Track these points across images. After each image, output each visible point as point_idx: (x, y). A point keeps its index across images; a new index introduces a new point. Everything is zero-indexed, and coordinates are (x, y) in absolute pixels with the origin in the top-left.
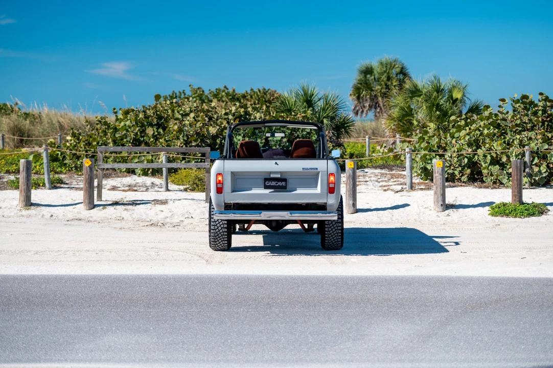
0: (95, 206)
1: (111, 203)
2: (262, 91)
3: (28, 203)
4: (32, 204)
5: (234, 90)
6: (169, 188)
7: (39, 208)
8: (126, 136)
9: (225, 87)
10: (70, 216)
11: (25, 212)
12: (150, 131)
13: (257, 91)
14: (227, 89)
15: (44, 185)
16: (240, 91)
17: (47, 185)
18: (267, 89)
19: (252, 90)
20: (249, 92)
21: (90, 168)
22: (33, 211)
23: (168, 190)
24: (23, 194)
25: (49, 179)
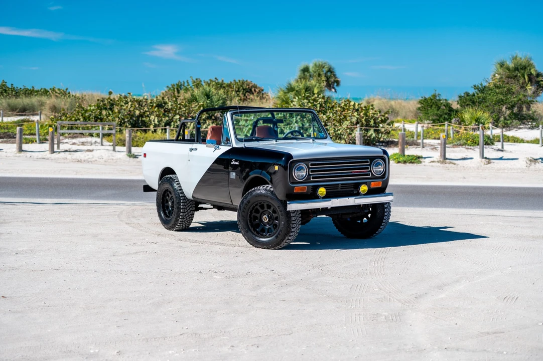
0: (54, 152)
1: (63, 151)
2: (241, 82)
3: (21, 150)
4: (23, 151)
5: (223, 81)
6: (103, 144)
7: (26, 153)
8: (90, 115)
9: (216, 78)
10: (40, 157)
11: (18, 155)
12: (104, 112)
13: (238, 81)
14: (217, 80)
15: (36, 141)
16: (227, 82)
17: (38, 141)
18: (245, 80)
19: (235, 81)
20: (233, 82)
21: (52, 132)
22: (22, 154)
23: (102, 145)
24: (18, 145)
25: (39, 138)
